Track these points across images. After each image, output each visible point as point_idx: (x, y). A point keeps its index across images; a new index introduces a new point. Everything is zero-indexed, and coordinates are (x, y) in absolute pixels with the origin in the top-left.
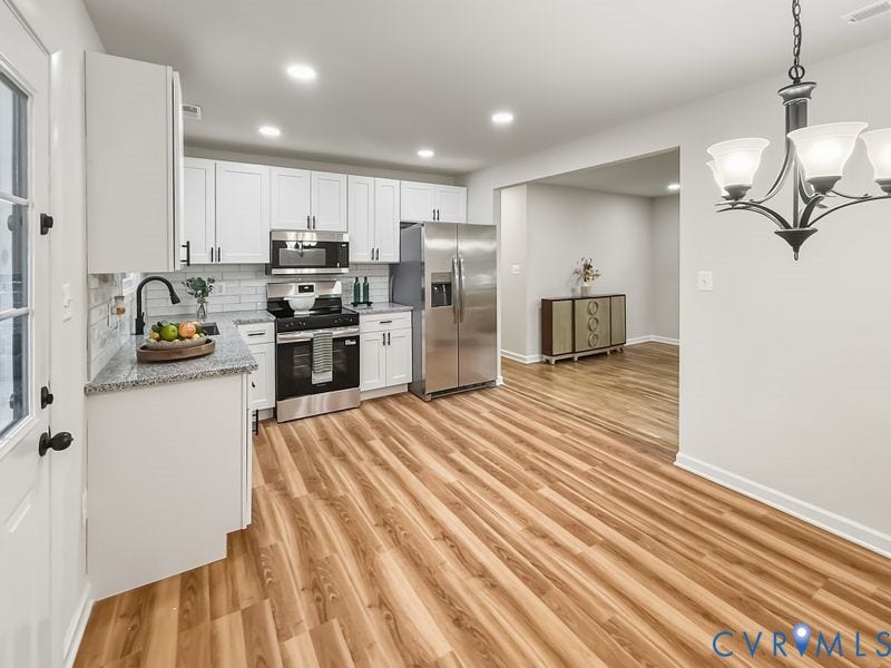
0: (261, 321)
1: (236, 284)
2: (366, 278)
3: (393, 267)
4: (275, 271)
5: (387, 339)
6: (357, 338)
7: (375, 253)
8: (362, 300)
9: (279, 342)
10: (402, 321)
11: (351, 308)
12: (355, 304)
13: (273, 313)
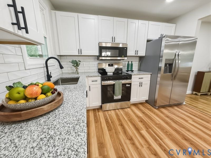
0: (96, 76)
1: (88, 63)
2: (132, 62)
3: (141, 58)
4: (100, 58)
5: (141, 85)
6: (130, 84)
7: (137, 52)
8: (130, 70)
9: (102, 84)
10: (146, 78)
11: (126, 72)
12: (127, 71)
13: (100, 73)
